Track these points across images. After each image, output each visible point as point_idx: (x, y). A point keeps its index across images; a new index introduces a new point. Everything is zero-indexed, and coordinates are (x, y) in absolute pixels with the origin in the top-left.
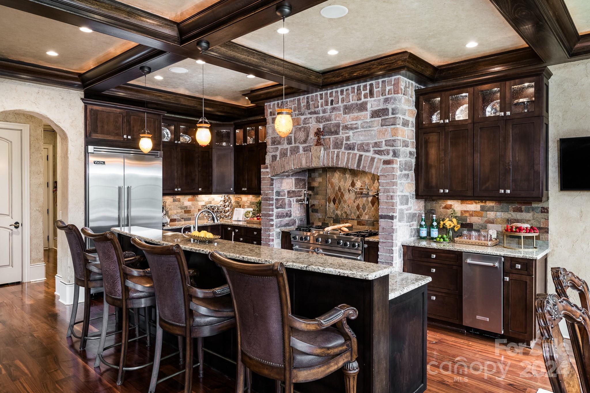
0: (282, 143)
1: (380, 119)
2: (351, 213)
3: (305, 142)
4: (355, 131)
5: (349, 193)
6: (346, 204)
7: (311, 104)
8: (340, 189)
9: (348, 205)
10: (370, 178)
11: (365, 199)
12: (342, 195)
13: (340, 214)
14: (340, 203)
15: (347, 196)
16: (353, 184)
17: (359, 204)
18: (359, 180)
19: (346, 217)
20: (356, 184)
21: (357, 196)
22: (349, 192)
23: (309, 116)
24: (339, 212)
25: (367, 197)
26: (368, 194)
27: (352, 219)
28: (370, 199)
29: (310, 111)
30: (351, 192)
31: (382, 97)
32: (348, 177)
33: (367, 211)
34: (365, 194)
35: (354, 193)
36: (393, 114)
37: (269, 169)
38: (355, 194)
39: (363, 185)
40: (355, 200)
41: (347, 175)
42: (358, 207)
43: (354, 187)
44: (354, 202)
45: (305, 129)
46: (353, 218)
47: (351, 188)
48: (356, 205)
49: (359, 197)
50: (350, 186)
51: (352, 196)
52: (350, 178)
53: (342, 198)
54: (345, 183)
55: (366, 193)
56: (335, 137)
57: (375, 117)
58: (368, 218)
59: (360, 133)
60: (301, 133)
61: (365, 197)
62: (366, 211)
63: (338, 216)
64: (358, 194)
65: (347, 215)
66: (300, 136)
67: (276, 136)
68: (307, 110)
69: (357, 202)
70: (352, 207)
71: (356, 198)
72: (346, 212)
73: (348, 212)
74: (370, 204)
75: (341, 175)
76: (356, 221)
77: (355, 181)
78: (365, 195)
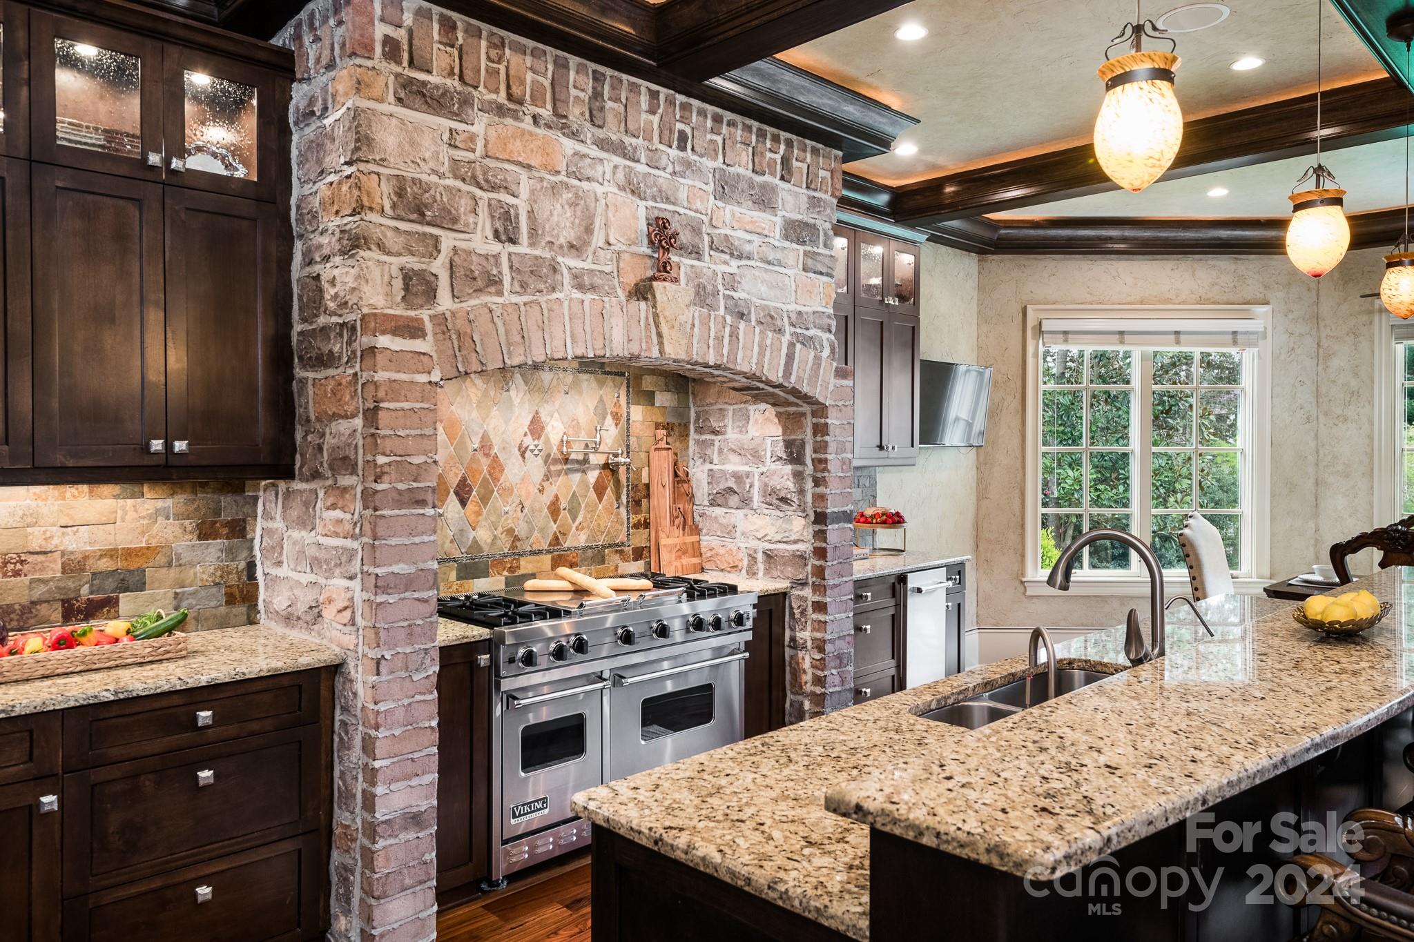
0: (467, 225)
1: (801, 248)
2: (531, 531)
3: (575, 248)
4: (744, 262)
5: (524, 457)
6: (510, 500)
7: (607, 107)
8: (486, 446)
9: (521, 503)
10: (592, 408)
11: (577, 477)
12: (496, 467)
13: (489, 541)
14: (485, 499)
15: (514, 471)
16: (536, 428)
17: (557, 497)
18: (556, 415)
19: (513, 547)
20: (548, 429)
21: (553, 468)
22: (523, 455)
23: (594, 152)
24: (483, 535)
25: (584, 472)
26: (585, 461)
27: (533, 553)
28: (593, 476)
29: (601, 133)
30: (528, 454)
31: (805, 191)
32: (517, 401)
33: (585, 518)
34: (578, 462)
35: (540, 461)
36: (826, 246)
37: (430, 337)
38: (546, 462)
39: (571, 432)
40: (546, 484)
41: (513, 393)
42: (554, 510)
43: (539, 438)
44: (541, 491)
45: (577, 195)
46: (536, 547)
47: (528, 441)
48: (547, 499)
49: (559, 473)
50: (525, 435)
51: (535, 467)
52: (527, 405)
53: (496, 480)
54: (507, 422)
55: (581, 457)
56: (692, 266)
57: (792, 241)
58: (587, 540)
59: (757, 273)
60: (558, 206)
61: (577, 471)
62: (580, 518)
63: (480, 549)
64: (556, 461)
65: (517, 539)
66: (555, 218)
67: (424, 177)
68: (588, 125)
69: (552, 490)
70: (533, 510)
71: (547, 478)
72: (510, 531)
73: (521, 529)
74: (592, 495)
75: (492, 393)
76: (549, 557)
77: (543, 416)
78: (576, 466)
